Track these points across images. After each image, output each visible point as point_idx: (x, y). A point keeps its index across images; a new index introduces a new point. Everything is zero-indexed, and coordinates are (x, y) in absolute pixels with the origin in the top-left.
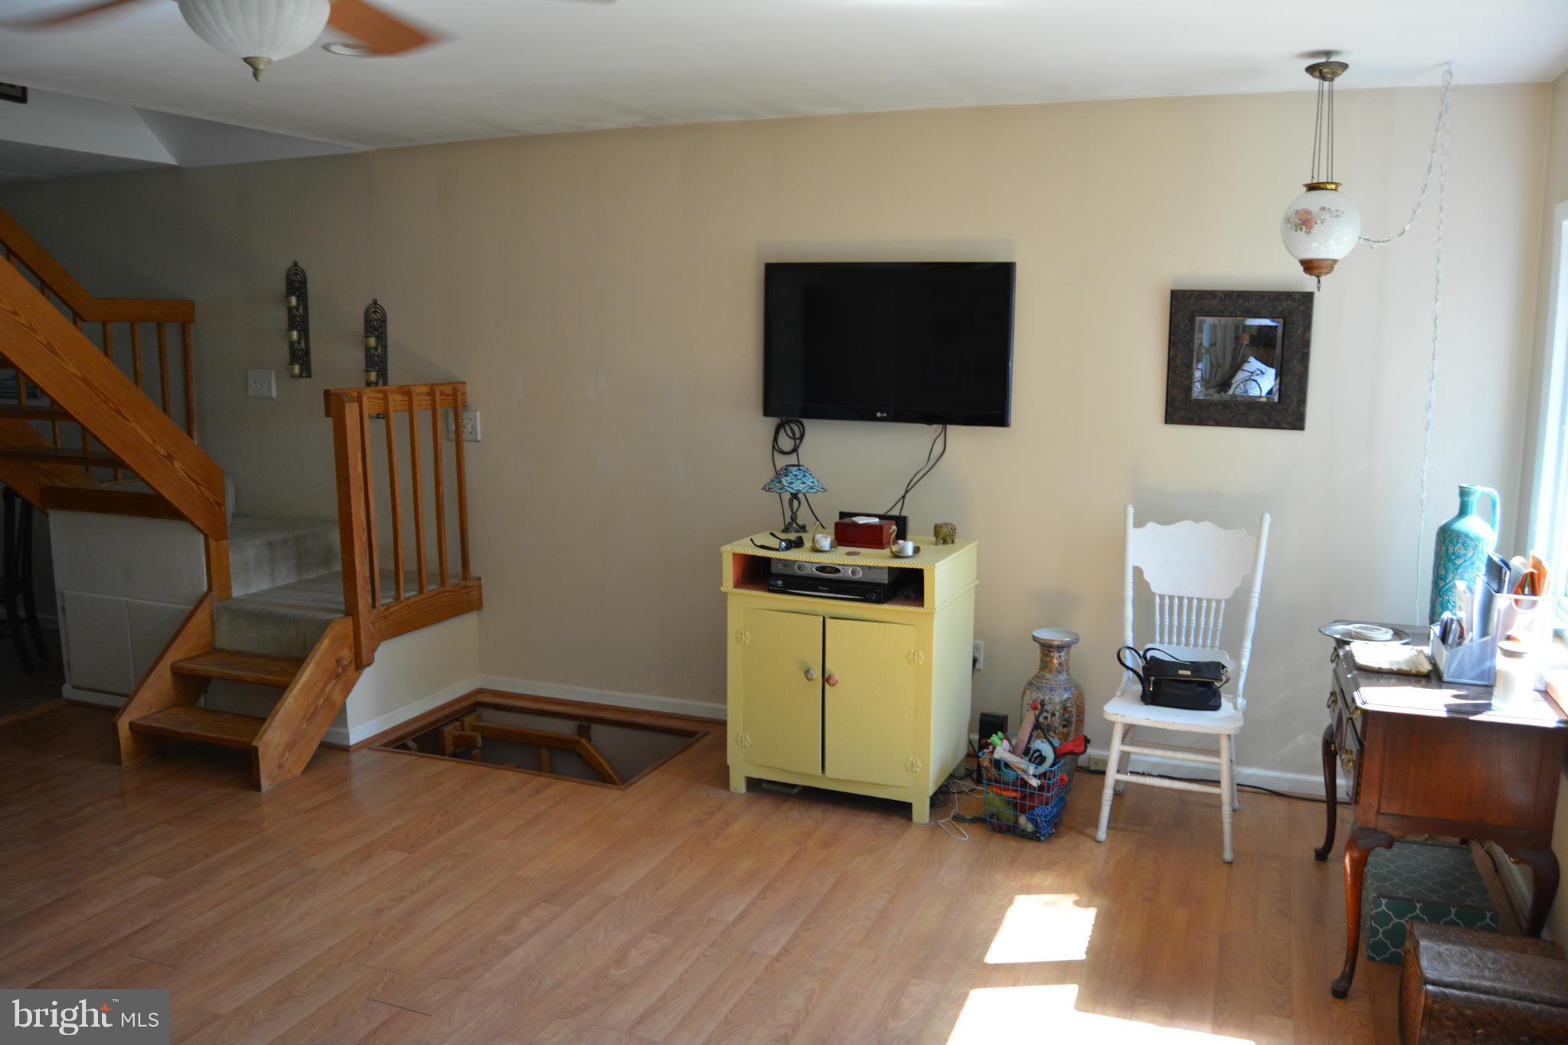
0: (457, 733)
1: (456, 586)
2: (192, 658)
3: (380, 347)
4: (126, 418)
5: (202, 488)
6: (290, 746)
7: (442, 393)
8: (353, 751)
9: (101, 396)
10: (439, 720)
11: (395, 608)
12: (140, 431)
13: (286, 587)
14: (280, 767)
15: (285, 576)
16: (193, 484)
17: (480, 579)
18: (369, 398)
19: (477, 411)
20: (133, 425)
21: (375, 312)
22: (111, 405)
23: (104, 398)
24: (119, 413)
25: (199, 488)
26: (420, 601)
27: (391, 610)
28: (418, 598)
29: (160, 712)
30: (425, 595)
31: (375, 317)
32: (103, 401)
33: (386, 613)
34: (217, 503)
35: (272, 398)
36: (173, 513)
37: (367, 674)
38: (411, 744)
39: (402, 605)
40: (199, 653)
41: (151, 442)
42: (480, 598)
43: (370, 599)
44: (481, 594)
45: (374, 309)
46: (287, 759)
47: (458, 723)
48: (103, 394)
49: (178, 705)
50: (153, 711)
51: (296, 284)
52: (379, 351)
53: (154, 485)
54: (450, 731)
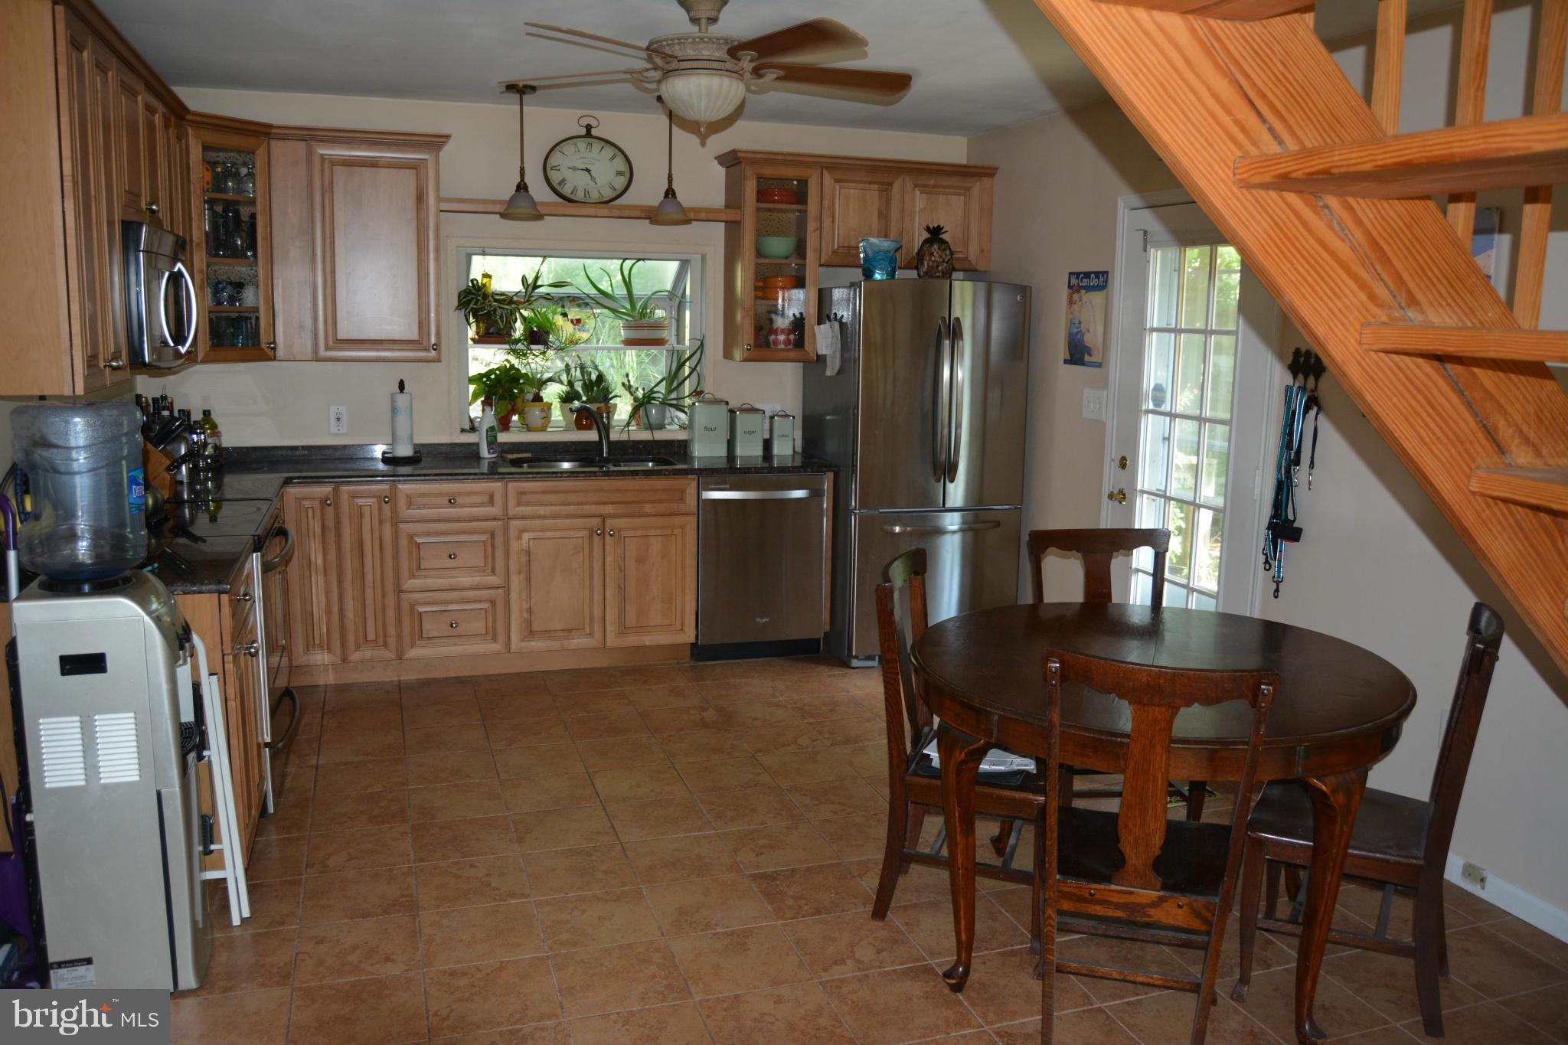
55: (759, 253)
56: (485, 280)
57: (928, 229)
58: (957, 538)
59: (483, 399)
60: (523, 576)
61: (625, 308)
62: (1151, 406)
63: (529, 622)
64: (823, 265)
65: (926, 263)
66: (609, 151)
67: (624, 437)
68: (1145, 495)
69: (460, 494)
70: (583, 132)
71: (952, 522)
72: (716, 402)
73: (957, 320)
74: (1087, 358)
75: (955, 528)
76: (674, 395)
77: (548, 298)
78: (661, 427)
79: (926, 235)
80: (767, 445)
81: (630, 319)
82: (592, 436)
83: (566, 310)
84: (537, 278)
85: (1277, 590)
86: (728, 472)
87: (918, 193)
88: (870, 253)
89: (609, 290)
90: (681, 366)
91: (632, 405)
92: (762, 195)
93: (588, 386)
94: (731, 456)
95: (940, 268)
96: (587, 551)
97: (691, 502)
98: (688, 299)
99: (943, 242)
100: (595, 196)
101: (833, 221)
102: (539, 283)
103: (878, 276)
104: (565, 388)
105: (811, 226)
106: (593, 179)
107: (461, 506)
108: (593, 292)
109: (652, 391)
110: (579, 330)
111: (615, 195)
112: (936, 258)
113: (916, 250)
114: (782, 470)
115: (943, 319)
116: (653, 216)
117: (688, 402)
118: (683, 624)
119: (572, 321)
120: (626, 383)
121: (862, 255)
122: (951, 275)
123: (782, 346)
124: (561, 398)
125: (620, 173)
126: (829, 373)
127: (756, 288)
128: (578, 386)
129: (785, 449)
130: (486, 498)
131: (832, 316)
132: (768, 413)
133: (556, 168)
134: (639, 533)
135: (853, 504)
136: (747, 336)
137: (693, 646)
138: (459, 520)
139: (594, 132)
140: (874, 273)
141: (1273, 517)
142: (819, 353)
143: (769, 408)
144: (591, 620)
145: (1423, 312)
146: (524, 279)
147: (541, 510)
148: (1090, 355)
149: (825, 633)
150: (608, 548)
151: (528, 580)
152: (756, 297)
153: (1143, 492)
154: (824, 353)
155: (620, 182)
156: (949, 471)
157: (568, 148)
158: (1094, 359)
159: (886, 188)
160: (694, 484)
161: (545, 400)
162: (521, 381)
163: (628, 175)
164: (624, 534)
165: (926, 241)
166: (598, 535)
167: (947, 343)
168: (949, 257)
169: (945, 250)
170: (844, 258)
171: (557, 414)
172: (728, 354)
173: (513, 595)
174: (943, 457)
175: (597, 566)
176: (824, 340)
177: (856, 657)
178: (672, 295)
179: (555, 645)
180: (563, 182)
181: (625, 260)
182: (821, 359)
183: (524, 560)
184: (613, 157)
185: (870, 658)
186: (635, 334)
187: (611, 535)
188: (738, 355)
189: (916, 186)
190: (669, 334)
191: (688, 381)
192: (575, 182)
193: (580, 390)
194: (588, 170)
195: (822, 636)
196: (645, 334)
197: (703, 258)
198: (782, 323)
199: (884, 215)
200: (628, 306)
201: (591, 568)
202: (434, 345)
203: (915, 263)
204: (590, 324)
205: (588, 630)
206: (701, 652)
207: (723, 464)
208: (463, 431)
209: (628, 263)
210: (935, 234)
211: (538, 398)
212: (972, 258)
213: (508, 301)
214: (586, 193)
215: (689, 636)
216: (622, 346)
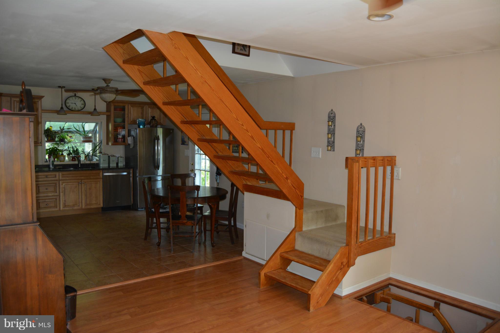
0: (382, 296)
1: (386, 236)
2: (287, 252)
3: (362, 141)
4: (274, 164)
5: (297, 190)
6: (322, 295)
7: (388, 160)
8: (343, 299)
9: (267, 155)
10: (375, 290)
11: (364, 244)
12: (279, 169)
13: (321, 228)
14: (317, 303)
15: (320, 224)
16: (294, 189)
17: (395, 234)
18: (362, 161)
19: (399, 168)
20: (276, 166)
21: (361, 128)
22: (270, 158)
23: (268, 156)
24: (272, 162)
25: (295, 190)
26: (373, 241)
27: (363, 244)
28: (372, 240)
29: (275, 270)
30: (375, 239)
31: (361, 130)
32: (267, 157)
33: (361, 245)
34: (301, 196)
35: (319, 158)
36: (285, 198)
37: (352, 269)
38: (364, 298)
39: (366, 243)
40: (290, 250)
41: (281, 172)
42: (394, 242)
43: (356, 240)
44: (395, 240)
45: (360, 127)
46: (320, 300)
47: (382, 291)
48: (268, 155)
49: (281, 268)
50: (272, 270)
51: (332, 118)
52: (362, 142)
53: (281, 188)
54: (379, 294)
55: (115, 122)
56: (50, 128)
57: (152, 117)
58: (161, 182)
59: (48, 155)
60: (63, 193)
61: (82, 133)
62: (197, 153)
63: (65, 204)
64: (129, 124)
65: (151, 124)
66: (80, 99)
67: (84, 163)
68: (197, 170)
69: (49, 175)
70: (74, 95)
71: (159, 178)
72: (105, 154)
73: (158, 136)
74: (185, 143)
75: (160, 179)
76: (94, 153)
77: (66, 132)
78: (92, 160)
79: (152, 118)
80: (117, 164)
81: (84, 136)
82: (76, 162)
83: (68, 134)
84: (64, 127)
85: (218, 185)
86: (109, 169)
87: (149, 109)
88: (139, 122)
89: (79, 130)
90: (96, 147)
91: (85, 156)
92: (115, 109)
93: (74, 151)
94: (109, 166)
95: (155, 125)
96: (78, 188)
97: (101, 176)
98: (98, 131)
99: (155, 119)
100: (77, 109)
101: (131, 115)
102: (64, 128)
103: (141, 127)
104: (68, 152)
105: (126, 116)
106: (76, 105)
107: (48, 178)
108: (75, 130)
109: (89, 153)
110: (71, 139)
111: (81, 109)
112: (154, 123)
113: (149, 121)
114: (121, 168)
115: (155, 136)
116: (91, 113)
117: (98, 155)
118: (100, 203)
119: (69, 137)
120: (83, 151)
121: (137, 123)
122: (157, 126)
123: (120, 142)
124: (67, 154)
125: (82, 104)
126: (131, 147)
127: (114, 129)
128: (71, 151)
129: (121, 165)
130: (54, 176)
131: (131, 135)
132: (117, 157)
133: (68, 103)
134: (90, 183)
135: (137, 175)
136: (112, 139)
137: (102, 208)
138: (48, 181)
139: (76, 95)
140: (140, 126)
141: (217, 171)
142: (129, 143)
143: (117, 156)
144: (79, 202)
145: (205, 137)
146: (60, 128)
147: (67, 178)
148: (186, 143)
149: (132, 204)
150: (82, 186)
151: (65, 194)
152: (114, 131)
153: (196, 169)
154: (130, 143)
155: (83, 106)
156: (158, 167)
157: (71, 99)
158: (187, 143)
159: (142, 108)
160: (102, 172)
161: (64, 155)
162: (58, 151)
163: (84, 105)
164: (86, 183)
165: (151, 119)
166: (80, 183)
167: (156, 141)
168: (156, 123)
169: (156, 121)
170: (134, 122)
171: (67, 158)
172: (107, 144)
173: (61, 197)
174: (156, 165)
175: (80, 190)
176: (130, 140)
177: (139, 208)
178: (93, 130)
179: (71, 208)
180: (69, 106)
181: (83, 123)
182: (129, 145)
183: (63, 189)
184: (81, 101)
185: (143, 208)
186: (85, 140)
187: (83, 183)
188: (110, 144)
189: (149, 107)
190: (93, 139)
191: (98, 150)
192: (72, 106)
193: (72, 152)
194: (75, 104)
195: (131, 204)
196: (88, 139)
197: (101, 122)
198: (120, 137)
199: (142, 114)
200: (84, 133)
201: (79, 191)
202: (40, 142)
203: (149, 123)
204: (74, 137)
205: (78, 205)
206: (104, 209)
207: (107, 168)
208: (45, 162)
209: (84, 124)
210: (153, 118)
211: (62, 154)
212: (162, 122)
213: (56, 132)
214: (75, 108)
215: (102, 205)
216: (82, 142)
